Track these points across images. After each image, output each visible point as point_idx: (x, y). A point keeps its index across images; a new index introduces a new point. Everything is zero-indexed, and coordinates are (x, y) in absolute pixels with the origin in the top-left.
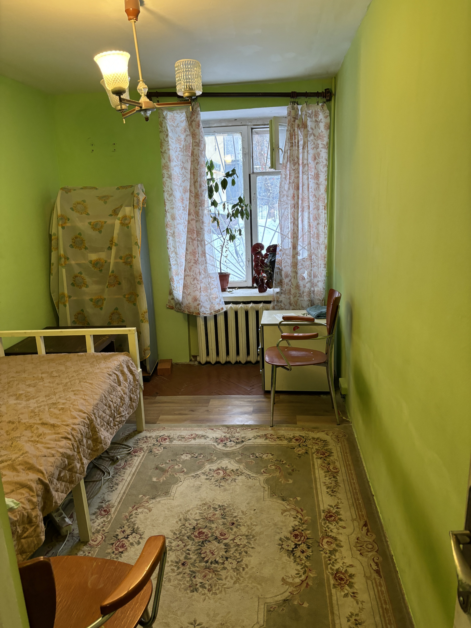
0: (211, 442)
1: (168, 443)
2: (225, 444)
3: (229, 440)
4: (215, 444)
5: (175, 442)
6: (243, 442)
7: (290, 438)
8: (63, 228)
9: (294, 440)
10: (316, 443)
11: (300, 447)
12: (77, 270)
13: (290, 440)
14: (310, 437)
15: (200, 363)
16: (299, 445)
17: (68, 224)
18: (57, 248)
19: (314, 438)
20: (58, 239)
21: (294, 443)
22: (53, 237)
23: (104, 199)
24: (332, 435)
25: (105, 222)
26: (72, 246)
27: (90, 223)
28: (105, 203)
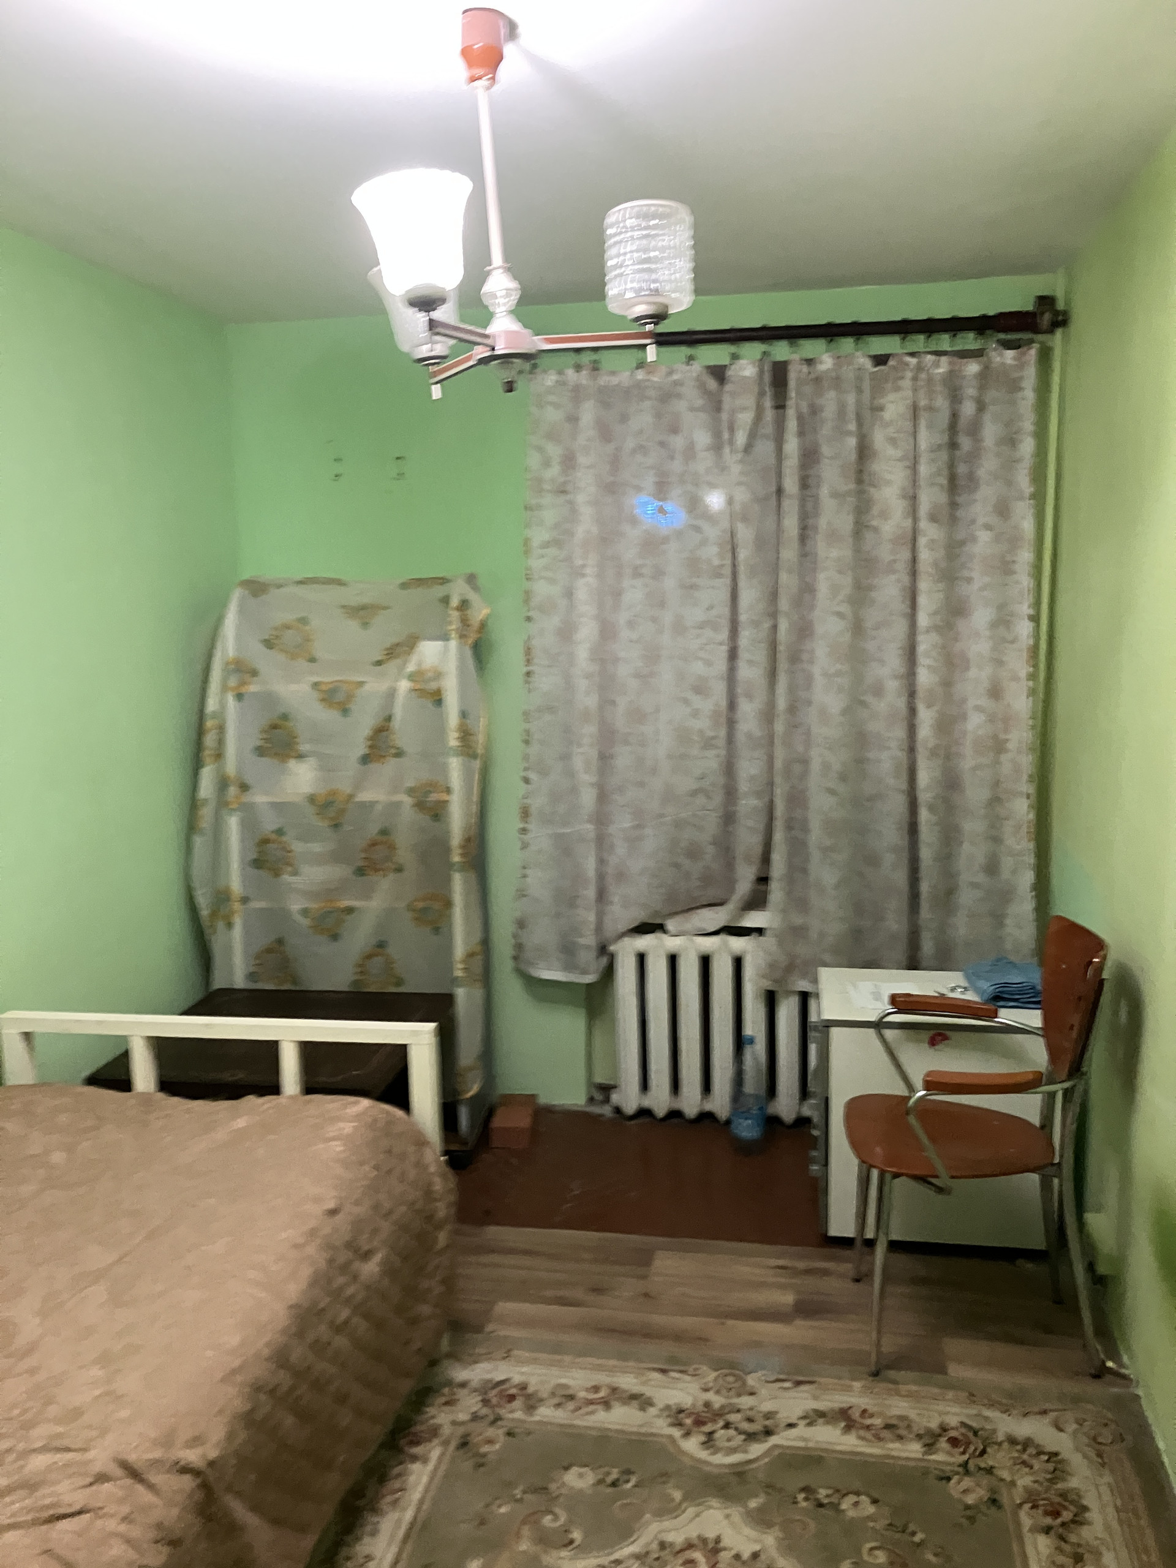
0: (662, 1427)
1: (519, 1415)
2: (711, 1434)
3: (721, 1423)
4: (676, 1433)
5: (545, 1413)
6: (768, 1432)
7: (929, 1432)
8: (239, 697)
9: (943, 1443)
10: (1024, 1463)
11: (967, 1472)
12: (269, 823)
13: (930, 1440)
14: (1000, 1437)
15: (618, 1110)
16: (965, 1465)
17: (253, 688)
18: (219, 756)
19: (1012, 1441)
20: (221, 729)
21: (943, 1456)
22: (209, 724)
23: (363, 613)
24: (1075, 1432)
25: (361, 684)
26: (260, 751)
27: (316, 685)
28: (365, 625)
